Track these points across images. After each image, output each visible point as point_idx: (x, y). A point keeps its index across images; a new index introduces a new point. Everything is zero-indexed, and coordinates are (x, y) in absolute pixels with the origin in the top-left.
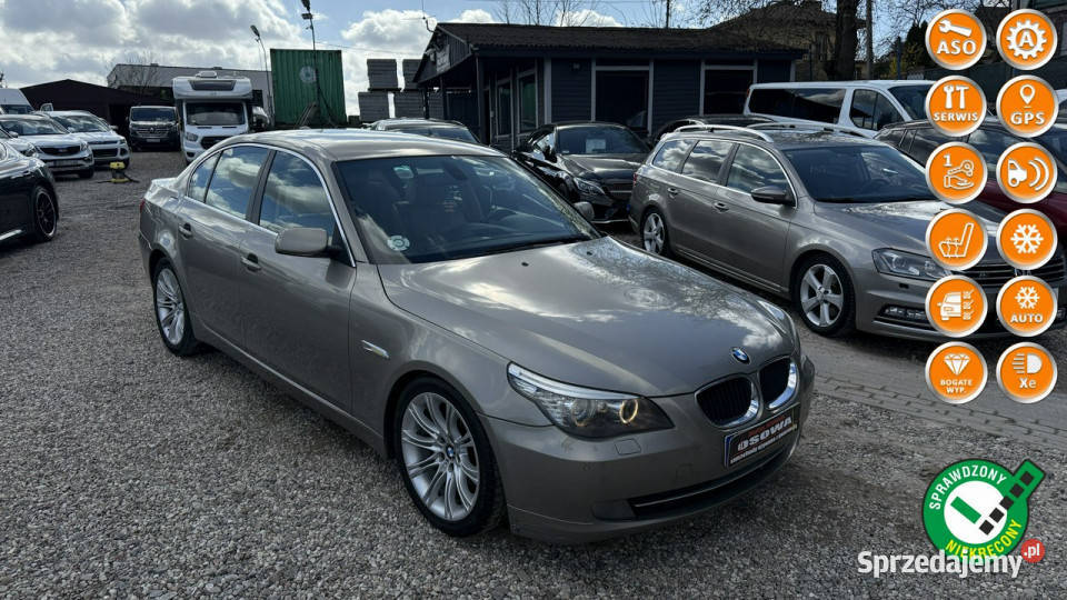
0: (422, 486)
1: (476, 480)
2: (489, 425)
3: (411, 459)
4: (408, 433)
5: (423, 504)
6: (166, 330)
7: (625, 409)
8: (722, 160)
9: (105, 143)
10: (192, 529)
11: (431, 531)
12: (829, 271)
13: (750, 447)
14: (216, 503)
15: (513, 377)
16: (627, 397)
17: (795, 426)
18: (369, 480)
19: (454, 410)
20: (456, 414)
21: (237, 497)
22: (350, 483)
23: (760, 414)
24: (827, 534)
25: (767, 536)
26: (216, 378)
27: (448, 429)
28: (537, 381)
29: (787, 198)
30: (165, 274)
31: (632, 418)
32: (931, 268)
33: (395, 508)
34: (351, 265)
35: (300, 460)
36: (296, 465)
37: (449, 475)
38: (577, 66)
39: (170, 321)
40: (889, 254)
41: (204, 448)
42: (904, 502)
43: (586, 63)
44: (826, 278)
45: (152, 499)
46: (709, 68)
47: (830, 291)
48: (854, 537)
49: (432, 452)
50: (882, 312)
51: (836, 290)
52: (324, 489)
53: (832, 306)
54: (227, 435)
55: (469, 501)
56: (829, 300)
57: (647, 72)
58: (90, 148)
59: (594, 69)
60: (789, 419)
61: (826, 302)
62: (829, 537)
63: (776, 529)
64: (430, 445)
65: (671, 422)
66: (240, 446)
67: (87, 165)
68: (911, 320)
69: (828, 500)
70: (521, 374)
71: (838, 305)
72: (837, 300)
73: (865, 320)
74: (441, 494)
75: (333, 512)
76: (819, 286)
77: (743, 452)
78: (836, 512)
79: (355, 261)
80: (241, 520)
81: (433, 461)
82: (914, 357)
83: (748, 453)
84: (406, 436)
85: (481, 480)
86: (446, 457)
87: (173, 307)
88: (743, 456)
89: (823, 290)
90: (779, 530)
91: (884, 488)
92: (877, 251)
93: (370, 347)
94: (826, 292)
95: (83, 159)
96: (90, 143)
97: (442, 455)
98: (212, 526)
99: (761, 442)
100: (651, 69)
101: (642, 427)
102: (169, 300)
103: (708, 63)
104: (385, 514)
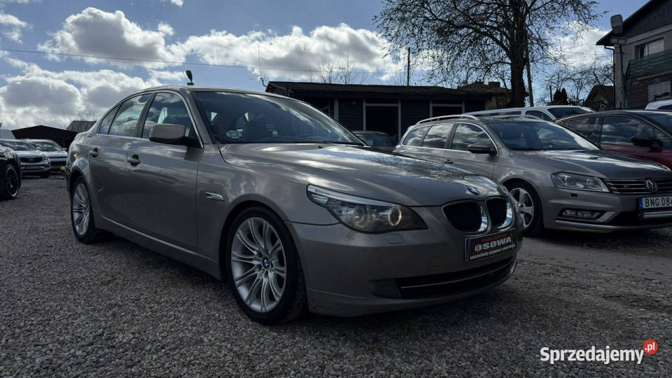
0: (244, 292)
1: (284, 275)
2: (293, 229)
3: (237, 272)
4: (236, 254)
5: (246, 305)
6: (77, 228)
7: (391, 216)
8: (445, 140)
9: (60, 157)
10: (73, 323)
11: (250, 323)
12: (523, 191)
13: (483, 251)
14: (94, 310)
15: (311, 193)
16: (393, 205)
17: (513, 246)
18: (207, 299)
19: (269, 225)
20: (270, 228)
21: (111, 307)
22: (193, 301)
23: (489, 229)
24: (543, 325)
25: (499, 326)
26: (107, 253)
27: (265, 245)
28: (329, 194)
29: (492, 150)
30: (80, 189)
31: (398, 222)
32: (591, 184)
33: (225, 312)
34: (200, 147)
35: (159, 290)
36: (156, 292)
37: (265, 280)
38: (354, 103)
39: (80, 220)
40: (562, 175)
41: (91, 284)
42: (595, 310)
43: (359, 101)
44: (521, 197)
45: (47, 308)
46: (435, 105)
47: (524, 205)
48: (563, 326)
49: (253, 265)
50: (560, 214)
51: (528, 204)
52: (174, 303)
53: (527, 215)
54: (110, 279)
55: (278, 294)
56: (524, 210)
57: (397, 108)
58: (49, 160)
59: (365, 105)
60: (509, 238)
61: (522, 212)
62: (545, 327)
63: (505, 323)
64: (251, 260)
65: (426, 225)
66: (117, 283)
67: (46, 169)
68: (580, 218)
69: (539, 309)
70: (316, 190)
71: (530, 213)
72: (530, 210)
73: (549, 221)
74: (258, 296)
75: (179, 315)
76: (516, 203)
77: (479, 253)
78: (547, 315)
79: (203, 144)
80: (110, 318)
81: (254, 271)
82: (585, 245)
83: (482, 255)
84: (235, 255)
85: (287, 275)
86: (263, 268)
87: (83, 211)
88: (479, 256)
89: (520, 205)
90: (507, 323)
91: (578, 303)
92: (554, 174)
93: (210, 195)
94: (522, 206)
95: (44, 165)
96: (50, 158)
97: (260, 267)
98: (88, 321)
99: (491, 249)
100: (399, 106)
101: (404, 227)
102: (81, 206)
103: (434, 102)
104: (217, 315)
